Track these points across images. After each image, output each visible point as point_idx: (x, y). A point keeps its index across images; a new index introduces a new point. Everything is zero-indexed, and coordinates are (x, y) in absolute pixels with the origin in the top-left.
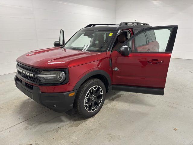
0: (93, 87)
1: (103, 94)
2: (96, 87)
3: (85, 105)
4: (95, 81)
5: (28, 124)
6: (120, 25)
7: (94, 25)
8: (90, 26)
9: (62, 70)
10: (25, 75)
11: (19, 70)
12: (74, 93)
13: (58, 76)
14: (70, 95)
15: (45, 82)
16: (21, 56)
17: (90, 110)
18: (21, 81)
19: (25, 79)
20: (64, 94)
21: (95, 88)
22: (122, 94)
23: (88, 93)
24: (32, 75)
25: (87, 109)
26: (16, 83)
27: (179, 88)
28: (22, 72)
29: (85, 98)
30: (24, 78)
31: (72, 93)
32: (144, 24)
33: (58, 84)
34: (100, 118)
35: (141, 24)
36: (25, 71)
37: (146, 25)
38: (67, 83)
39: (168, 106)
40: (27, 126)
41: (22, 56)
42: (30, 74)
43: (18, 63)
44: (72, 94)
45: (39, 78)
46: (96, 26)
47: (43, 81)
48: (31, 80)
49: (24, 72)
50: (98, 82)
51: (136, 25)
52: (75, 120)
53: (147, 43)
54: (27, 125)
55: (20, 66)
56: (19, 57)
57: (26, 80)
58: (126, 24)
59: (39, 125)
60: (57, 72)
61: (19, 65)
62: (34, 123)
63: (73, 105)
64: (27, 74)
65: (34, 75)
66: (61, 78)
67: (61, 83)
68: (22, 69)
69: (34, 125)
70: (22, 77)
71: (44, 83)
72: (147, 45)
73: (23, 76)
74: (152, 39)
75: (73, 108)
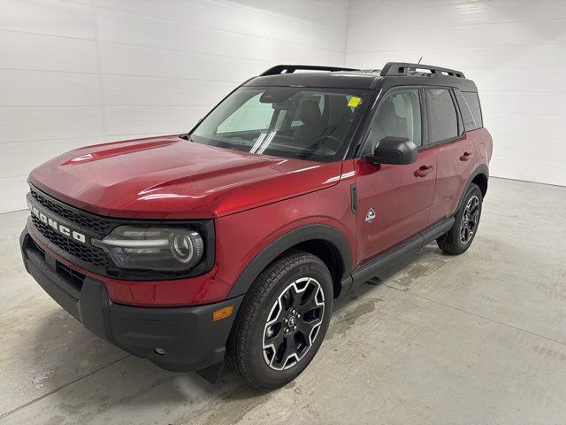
0: (293, 284)
1: (323, 304)
2: (305, 283)
3: (264, 347)
4: (301, 261)
5: (62, 407)
6: (384, 73)
7: (291, 69)
8: (277, 70)
9: (191, 225)
10: (55, 233)
11: (36, 212)
12: (231, 308)
13: (176, 247)
14: (218, 315)
15: (127, 266)
16: (47, 165)
17: (279, 362)
18: (42, 254)
19: (55, 248)
20: (196, 311)
21: (300, 286)
22: (378, 300)
23: (278, 305)
24: (83, 239)
25: (270, 359)
26: (26, 256)
27: (556, 284)
28: (45, 221)
29: (267, 325)
30: (51, 245)
31: (224, 310)
32: (450, 74)
33: (173, 273)
34: (313, 389)
35: (443, 73)
36: (58, 219)
37: (455, 76)
38: (207, 272)
39: (536, 348)
40: (56, 417)
41: (51, 165)
42: (75, 234)
43: (35, 190)
44: (224, 313)
45: (106, 250)
46: (297, 71)
47: (121, 262)
48: (78, 255)
49: (54, 225)
50: (310, 264)
51: (429, 75)
52: (228, 397)
53: (461, 133)
54: (59, 413)
55: (42, 201)
56: (37, 166)
57: (61, 252)
58: (401, 70)
59: (99, 412)
60: (172, 232)
61: (36, 197)
62: (84, 404)
63: (224, 349)
64: (64, 230)
65: (88, 238)
66: (185, 251)
67: (186, 272)
68: (46, 212)
69: (85, 411)
70: (46, 241)
71: (123, 269)
72: (460, 139)
73: (48, 237)
74: (472, 123)
75: (223, 358)
